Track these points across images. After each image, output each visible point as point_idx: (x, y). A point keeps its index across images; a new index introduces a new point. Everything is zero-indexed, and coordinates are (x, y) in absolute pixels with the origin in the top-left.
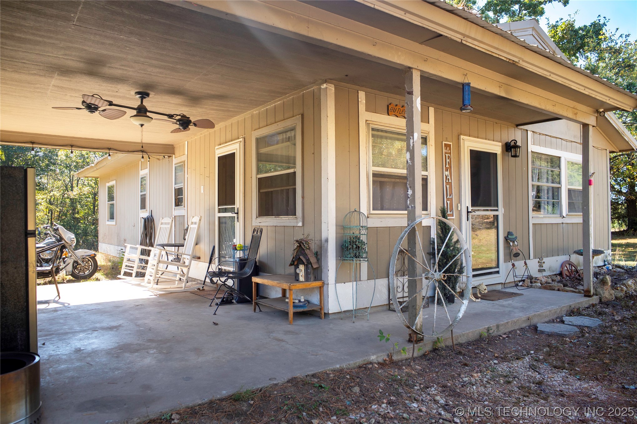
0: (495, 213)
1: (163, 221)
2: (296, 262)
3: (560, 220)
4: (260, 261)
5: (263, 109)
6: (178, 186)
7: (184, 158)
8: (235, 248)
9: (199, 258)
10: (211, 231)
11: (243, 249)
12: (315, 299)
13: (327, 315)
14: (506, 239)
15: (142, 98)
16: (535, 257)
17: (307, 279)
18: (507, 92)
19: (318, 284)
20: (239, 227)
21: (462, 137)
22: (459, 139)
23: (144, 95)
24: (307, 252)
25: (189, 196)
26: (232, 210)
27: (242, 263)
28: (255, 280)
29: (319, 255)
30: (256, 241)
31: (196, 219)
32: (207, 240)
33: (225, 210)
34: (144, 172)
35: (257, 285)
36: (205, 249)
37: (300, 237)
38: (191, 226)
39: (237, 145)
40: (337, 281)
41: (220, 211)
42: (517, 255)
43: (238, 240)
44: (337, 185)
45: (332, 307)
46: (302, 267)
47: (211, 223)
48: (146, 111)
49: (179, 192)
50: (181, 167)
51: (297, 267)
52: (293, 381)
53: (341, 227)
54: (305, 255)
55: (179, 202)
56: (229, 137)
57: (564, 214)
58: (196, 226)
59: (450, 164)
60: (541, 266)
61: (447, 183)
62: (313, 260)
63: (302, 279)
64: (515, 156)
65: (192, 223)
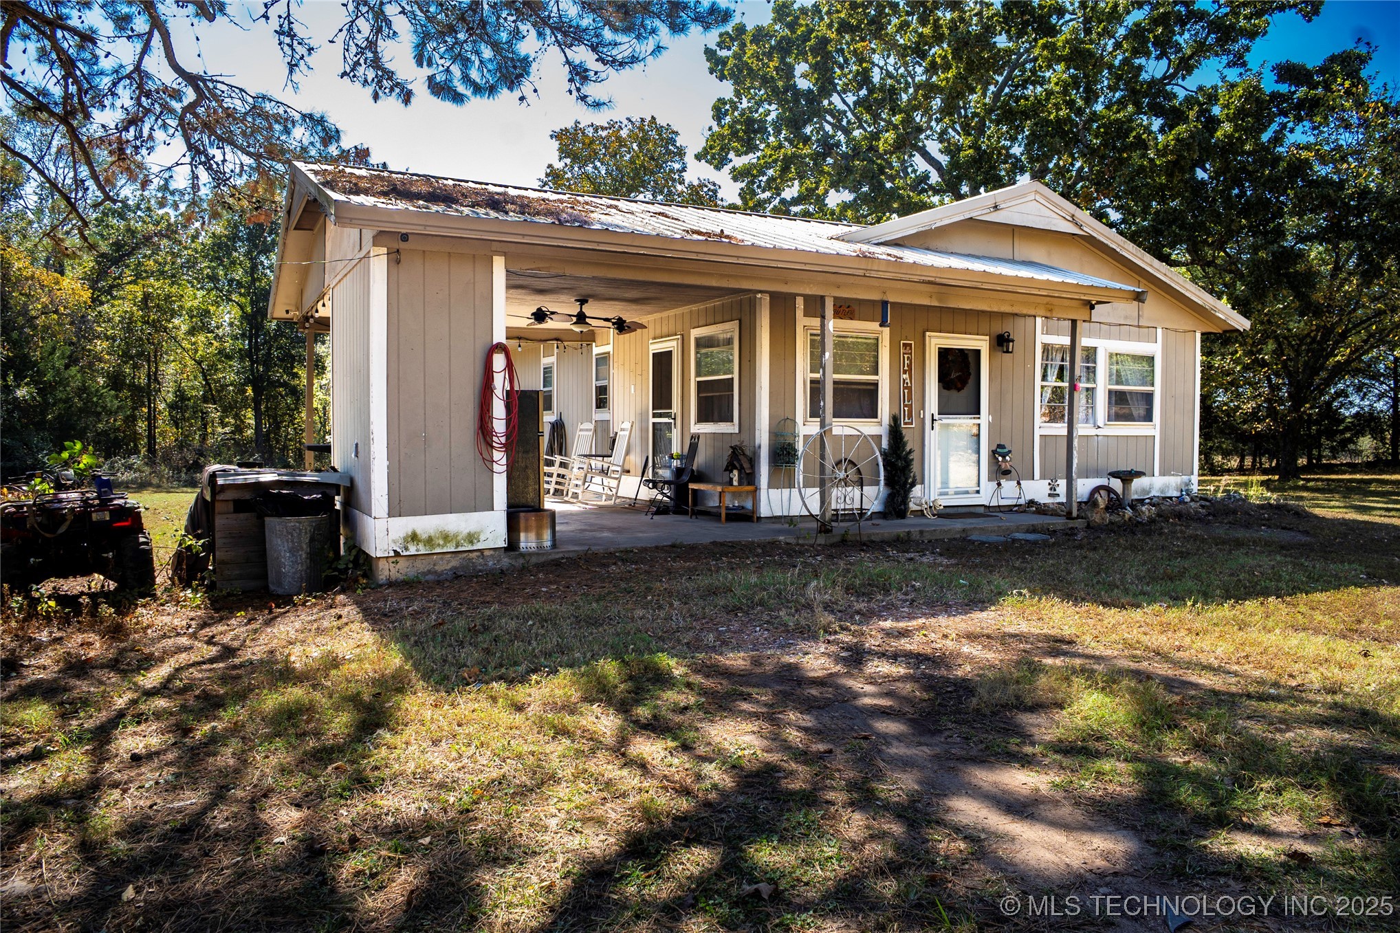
0: (977, 421)
1: (582, 427)
2: (730, 468)
3: (1093, 432)
4: (698, 471)
5: (702, 306)
6: (600, 383)
7: (609, 348)
8: (671, 457)
9: (628, 472)
10: (644, 439)
11: (680, 457)
12: (749, 505)
13: (759, 518)
14: (994, 453)
15: (581, 305)
16: (1043, 477)
17: (740, 483)
18: (940, 300)
19: (750, 488)
20: (675, 435)
21: (928, 334)
22: (924, 336)
23: (583, 302)
24: (741, 457)
25: (617, 396)
26: (668, 415)
27: (679, 472)
28: (692, 486)
29: (753, 461)
30: (693, 448)
31: (627, 425)
32: (638, 449)
33: (660, 415)
34: (546, 361)
35: (693, 490)
36: (636, 460)
37: (735, 443)
38: (620, 433)
39: (674, 343)
40: (770, 486)
41: (655, 416)
42: (1006, 473)
43: (676, 449)
44: (770, 393)
45: (764, 511)
46: (736, 472)
47: (644, 430)
48: (586, 317)
49: (602, 391)
50: (603, 360)
51: (731, 471)
52: (714, 543)
53: (774, 434)
54: (739, 461)
55: (602, 403)
56: (665, 330)
57: (1100, 423)
58: (627, 433)
59: (910, 366)
60: (1053, 489)
61: (905, 388)
62: (746, 465)
63: (735, 483)
64: (1007, 352)
65: (622, 430)
